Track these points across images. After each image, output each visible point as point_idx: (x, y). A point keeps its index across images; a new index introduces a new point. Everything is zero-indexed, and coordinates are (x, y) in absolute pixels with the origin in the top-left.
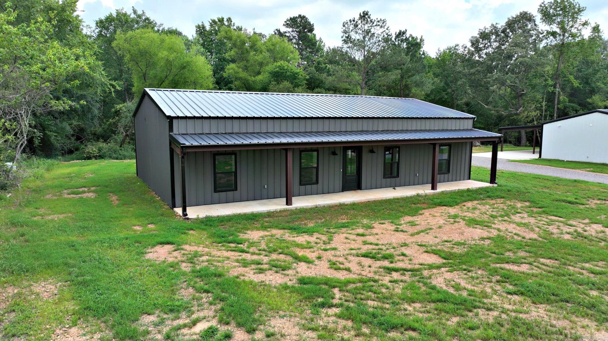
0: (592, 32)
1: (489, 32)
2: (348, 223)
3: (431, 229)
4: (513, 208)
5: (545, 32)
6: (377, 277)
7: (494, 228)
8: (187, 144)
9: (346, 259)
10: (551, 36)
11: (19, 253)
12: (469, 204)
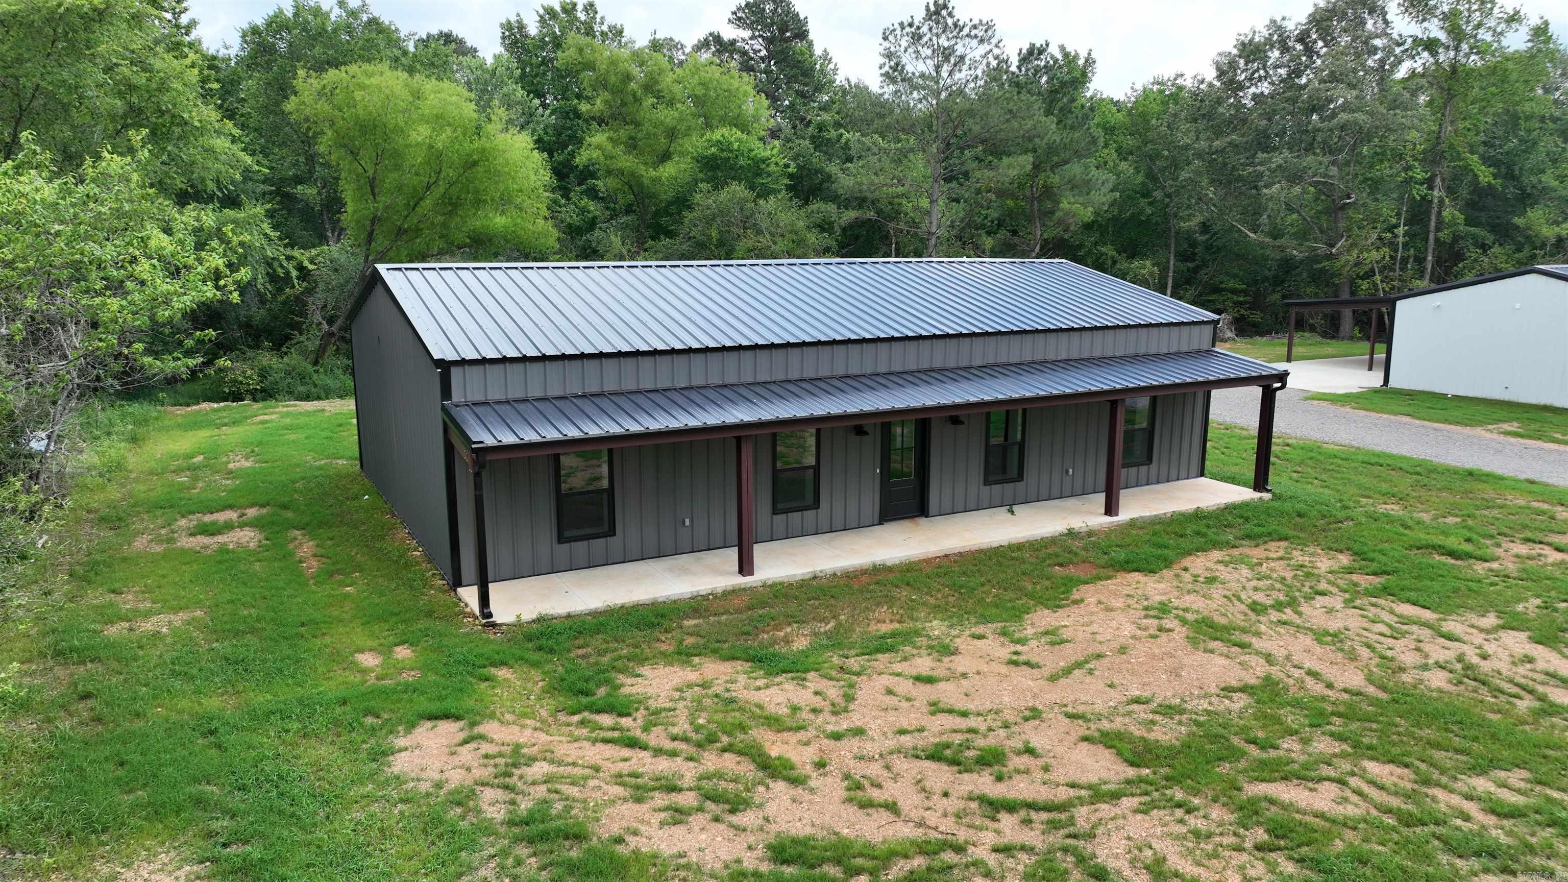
0: (1529, 41)
1: (1263, 40)
2: (893, 635)
3: (1099, 656)
4: (1308, 575)
5: (1410, 40)
6: (962, 835)
7: (1258, 653)
8: (490, 441)
9: (888, 767)
10: (1424, 50)
11: (82, 769)
12: (1199, 564)
